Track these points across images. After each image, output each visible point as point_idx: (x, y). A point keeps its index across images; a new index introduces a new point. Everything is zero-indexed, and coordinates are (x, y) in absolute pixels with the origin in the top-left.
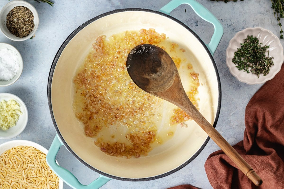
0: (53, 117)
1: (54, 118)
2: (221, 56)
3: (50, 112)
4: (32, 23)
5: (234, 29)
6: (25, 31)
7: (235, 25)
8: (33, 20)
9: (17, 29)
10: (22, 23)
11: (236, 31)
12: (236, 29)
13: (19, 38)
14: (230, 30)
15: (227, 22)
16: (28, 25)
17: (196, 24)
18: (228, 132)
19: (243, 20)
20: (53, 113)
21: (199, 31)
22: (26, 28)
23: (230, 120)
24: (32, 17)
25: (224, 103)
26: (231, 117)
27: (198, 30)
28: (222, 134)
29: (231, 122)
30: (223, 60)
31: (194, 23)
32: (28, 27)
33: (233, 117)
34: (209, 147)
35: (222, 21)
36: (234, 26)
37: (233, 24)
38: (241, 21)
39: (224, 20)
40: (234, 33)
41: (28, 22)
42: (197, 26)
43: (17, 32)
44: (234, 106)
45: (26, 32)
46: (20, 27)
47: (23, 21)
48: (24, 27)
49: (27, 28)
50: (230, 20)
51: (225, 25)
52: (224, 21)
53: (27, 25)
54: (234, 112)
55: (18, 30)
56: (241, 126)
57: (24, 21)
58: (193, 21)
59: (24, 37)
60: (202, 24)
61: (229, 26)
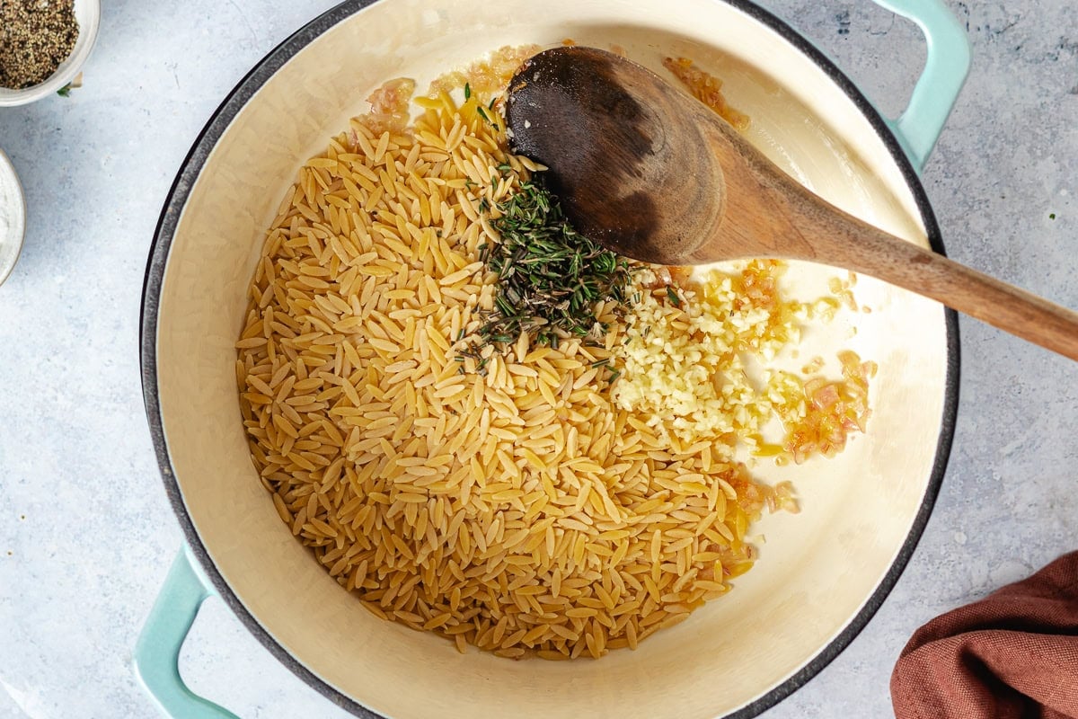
0: (168, 462)
1: (170, 468)
3: (153, 439)
4: (68, 19)
5: (1018, 48)
6: (32, 57)
7: (1022, 29)
8: (70, 5)
10: (20, 18)
11: (1028, 58)
12: (1027, 50)
13: (7, 90)
14: (1001, 56)
15: (985, 14)
16: (46, 31)
17: (838, 24)
18: (991, 535)
19: (1060, 7)
20: (164, 443)
21: (852, 56)
22: (40, 43)
23: (1001, 479)
25: (972, 399)
26: (1008, 462)
27: (850, 54)
28: (963, 543)
29: (1006, 486)
30: (965, 195)
31: (833, 20)
32: (47, 37)
33: (1014, 462)
34: (902, 607)
35: (963, 8)
36: (1020, 32)
37: (1016, 26)
38: (1050, 10)
39: (974, 8)
40: (1019, 68)
41: (50, 13)
42: (846, 36)
44: (1017, 411)
45: (37, 62)
46: (9, 38)
47: (26, 9)
48: (29, 39)
49: (44, 44)
50: (1002, 8)
51: (979, 29)
52: (970, 9)
53: (43, 28)
54: (1022, 439)
56: (1052, 507)
57: (30, 12)
58: (824, 9)
59: (30, 84)
60: (868, 23)
61: (995, 35)
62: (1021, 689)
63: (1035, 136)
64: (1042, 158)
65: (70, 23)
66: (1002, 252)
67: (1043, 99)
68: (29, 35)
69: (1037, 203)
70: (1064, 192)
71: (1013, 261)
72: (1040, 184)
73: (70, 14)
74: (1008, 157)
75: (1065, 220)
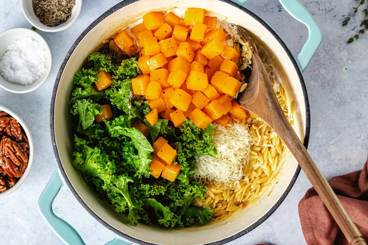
2: (317, 56)
5: (335, 16)
7: (336, 10)
8: (72, 7)
9: (45, 11)
10: (56, 5)
12: (338, 17)
13: (43, 25)
14: (330, 18)
15: (325, 5)
16: (62, 12)
17: (278, 8)
22: (58, 15)
23: (330, 152)
24: (73, 4)
25: (321, 126)
26: (332, 147)
27: (282, 18)
29: (332, 154)
30: (318, 62)
31: (277, 7)
32: (61, 14)
33: (334, 146)
35: (318, 4)
36: (336, 11)
37: (334, 9)
40: (335, 22)
41: (65, 7)
42: (281, 12)
43: (43, 15)
44: (335, 130)
45: (55, 20)
46: (50, 10)
47: (58, 3)
48: (55, 12)
49: (59, 16)
50: (330, 3)
51: (323, 10)
52: (320, 4)
54: (336, 139)
55: (46, 13)
56: (346, 160)
57: (59, 5)
58: (274, 4)
59: (50, 26)
61: (328, 12)
63: (340, 44)
64: (343, 50)
65: (70, 13)
66: (330, 80)
67: (343, 32)
68: (56, 12)
69: (341, 65)
70: (350, 61)
71: (334, 83)
72: (342, 59)
73: (71, 10)
74: (332, 50)
75: (350, 70)
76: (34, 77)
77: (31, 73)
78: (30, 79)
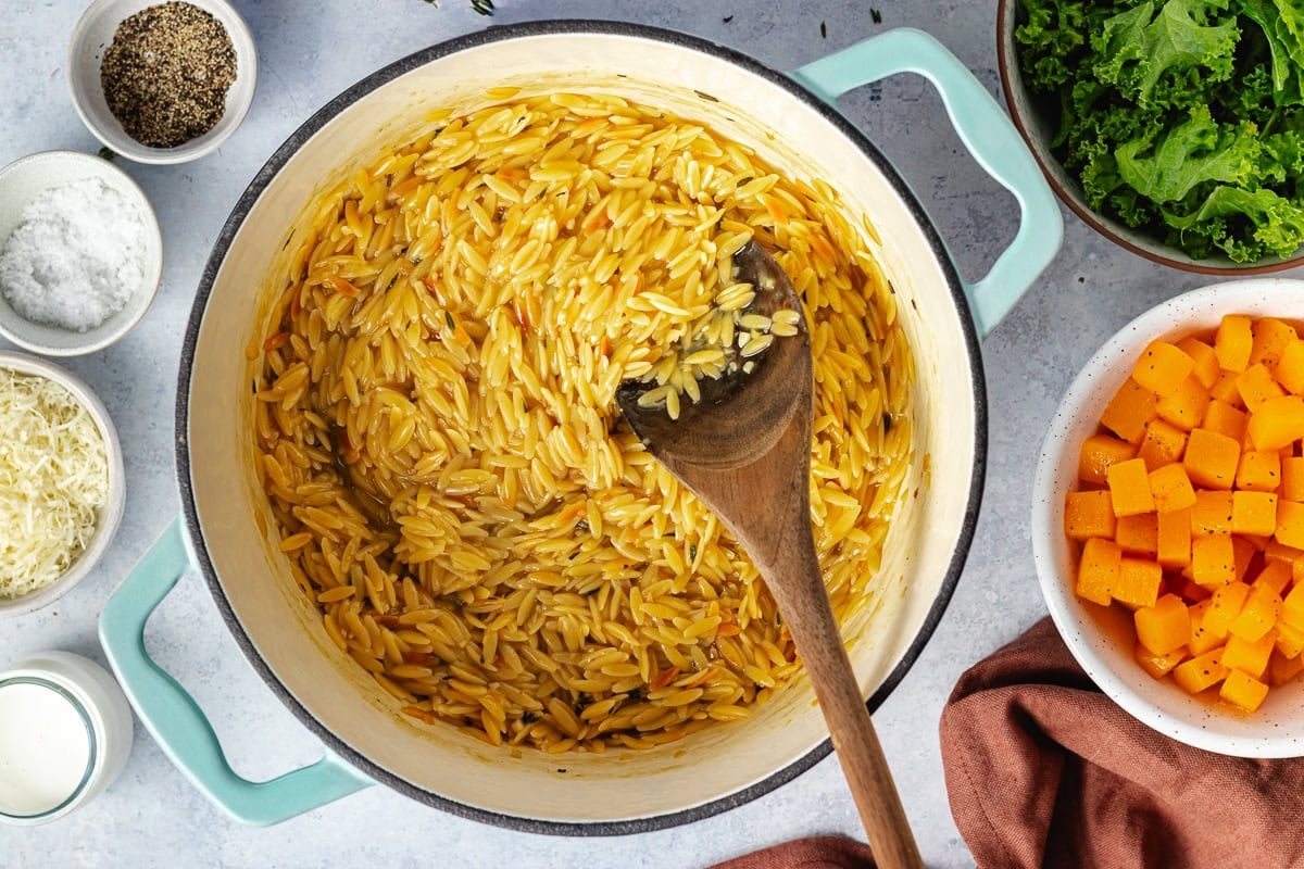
2: (991, 241)
4: (218, 99)
6: (170, 121)
8: (224, 87)
9: (141, 100)
10: (174, 80)
13: (134, 142)
16: (193, 103)
17: (870, 91)
18: (1022, 594)
21: (884, 123)
22: (183, 111)
24: (229, 77)
25: (1002, 460)
27: (881, 120)
28: (994, 601)
31: (866, 88)
32: (192, 108)
34: (934, 665)
35: (994, 76)
41: (203, 87)
42: (878, 103)
43: (136, 112)
45: (173, 127)
46: (157, 95)
47: (182, 75)
48: (174, 103)
49: (187, 114)
53: (191, 99)
55: (146, 104)
57: (186, 79)
59: (158, 146)
60: (899, 89)
62: (1067, 744)
64: (1071, 222)
65: (218, 104)
66: (1032, 315)
68: (176, 100)
69: (1066, 266)
70: (1092, 256)
71: (1043, 324)
72: (1069, 249)
73: (222, 96)
75: (1093, 283)
76: (109, 306)
77: (96, 293)
78: (95, 310)
